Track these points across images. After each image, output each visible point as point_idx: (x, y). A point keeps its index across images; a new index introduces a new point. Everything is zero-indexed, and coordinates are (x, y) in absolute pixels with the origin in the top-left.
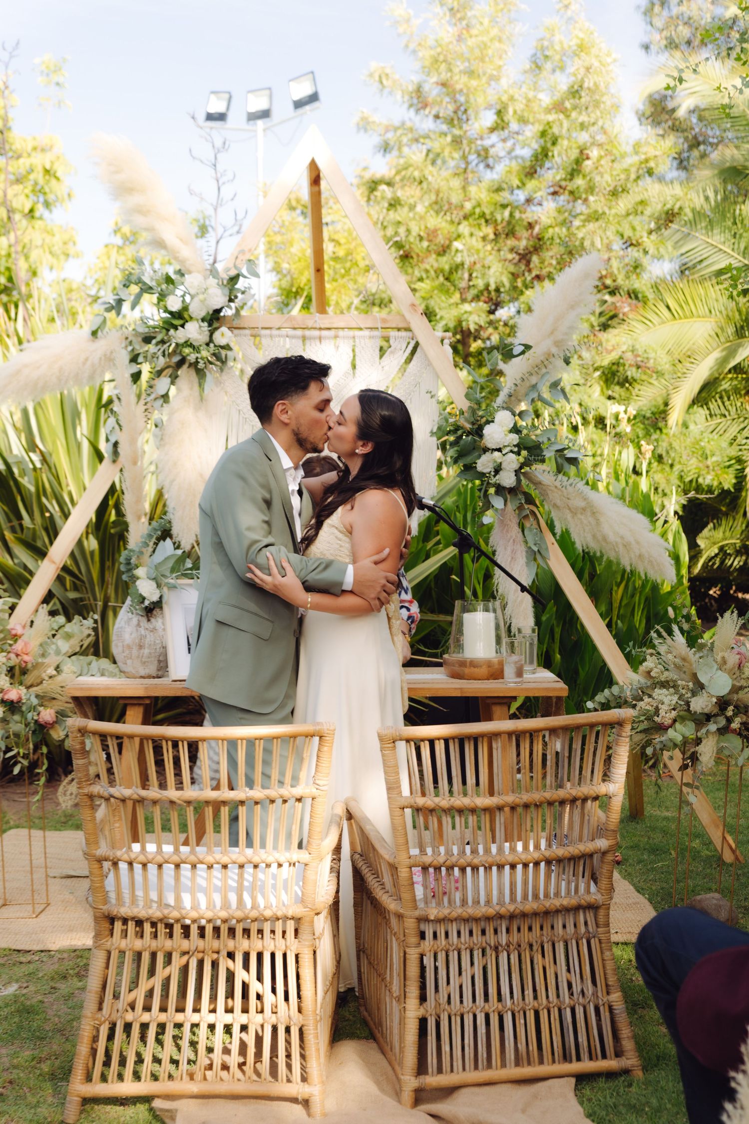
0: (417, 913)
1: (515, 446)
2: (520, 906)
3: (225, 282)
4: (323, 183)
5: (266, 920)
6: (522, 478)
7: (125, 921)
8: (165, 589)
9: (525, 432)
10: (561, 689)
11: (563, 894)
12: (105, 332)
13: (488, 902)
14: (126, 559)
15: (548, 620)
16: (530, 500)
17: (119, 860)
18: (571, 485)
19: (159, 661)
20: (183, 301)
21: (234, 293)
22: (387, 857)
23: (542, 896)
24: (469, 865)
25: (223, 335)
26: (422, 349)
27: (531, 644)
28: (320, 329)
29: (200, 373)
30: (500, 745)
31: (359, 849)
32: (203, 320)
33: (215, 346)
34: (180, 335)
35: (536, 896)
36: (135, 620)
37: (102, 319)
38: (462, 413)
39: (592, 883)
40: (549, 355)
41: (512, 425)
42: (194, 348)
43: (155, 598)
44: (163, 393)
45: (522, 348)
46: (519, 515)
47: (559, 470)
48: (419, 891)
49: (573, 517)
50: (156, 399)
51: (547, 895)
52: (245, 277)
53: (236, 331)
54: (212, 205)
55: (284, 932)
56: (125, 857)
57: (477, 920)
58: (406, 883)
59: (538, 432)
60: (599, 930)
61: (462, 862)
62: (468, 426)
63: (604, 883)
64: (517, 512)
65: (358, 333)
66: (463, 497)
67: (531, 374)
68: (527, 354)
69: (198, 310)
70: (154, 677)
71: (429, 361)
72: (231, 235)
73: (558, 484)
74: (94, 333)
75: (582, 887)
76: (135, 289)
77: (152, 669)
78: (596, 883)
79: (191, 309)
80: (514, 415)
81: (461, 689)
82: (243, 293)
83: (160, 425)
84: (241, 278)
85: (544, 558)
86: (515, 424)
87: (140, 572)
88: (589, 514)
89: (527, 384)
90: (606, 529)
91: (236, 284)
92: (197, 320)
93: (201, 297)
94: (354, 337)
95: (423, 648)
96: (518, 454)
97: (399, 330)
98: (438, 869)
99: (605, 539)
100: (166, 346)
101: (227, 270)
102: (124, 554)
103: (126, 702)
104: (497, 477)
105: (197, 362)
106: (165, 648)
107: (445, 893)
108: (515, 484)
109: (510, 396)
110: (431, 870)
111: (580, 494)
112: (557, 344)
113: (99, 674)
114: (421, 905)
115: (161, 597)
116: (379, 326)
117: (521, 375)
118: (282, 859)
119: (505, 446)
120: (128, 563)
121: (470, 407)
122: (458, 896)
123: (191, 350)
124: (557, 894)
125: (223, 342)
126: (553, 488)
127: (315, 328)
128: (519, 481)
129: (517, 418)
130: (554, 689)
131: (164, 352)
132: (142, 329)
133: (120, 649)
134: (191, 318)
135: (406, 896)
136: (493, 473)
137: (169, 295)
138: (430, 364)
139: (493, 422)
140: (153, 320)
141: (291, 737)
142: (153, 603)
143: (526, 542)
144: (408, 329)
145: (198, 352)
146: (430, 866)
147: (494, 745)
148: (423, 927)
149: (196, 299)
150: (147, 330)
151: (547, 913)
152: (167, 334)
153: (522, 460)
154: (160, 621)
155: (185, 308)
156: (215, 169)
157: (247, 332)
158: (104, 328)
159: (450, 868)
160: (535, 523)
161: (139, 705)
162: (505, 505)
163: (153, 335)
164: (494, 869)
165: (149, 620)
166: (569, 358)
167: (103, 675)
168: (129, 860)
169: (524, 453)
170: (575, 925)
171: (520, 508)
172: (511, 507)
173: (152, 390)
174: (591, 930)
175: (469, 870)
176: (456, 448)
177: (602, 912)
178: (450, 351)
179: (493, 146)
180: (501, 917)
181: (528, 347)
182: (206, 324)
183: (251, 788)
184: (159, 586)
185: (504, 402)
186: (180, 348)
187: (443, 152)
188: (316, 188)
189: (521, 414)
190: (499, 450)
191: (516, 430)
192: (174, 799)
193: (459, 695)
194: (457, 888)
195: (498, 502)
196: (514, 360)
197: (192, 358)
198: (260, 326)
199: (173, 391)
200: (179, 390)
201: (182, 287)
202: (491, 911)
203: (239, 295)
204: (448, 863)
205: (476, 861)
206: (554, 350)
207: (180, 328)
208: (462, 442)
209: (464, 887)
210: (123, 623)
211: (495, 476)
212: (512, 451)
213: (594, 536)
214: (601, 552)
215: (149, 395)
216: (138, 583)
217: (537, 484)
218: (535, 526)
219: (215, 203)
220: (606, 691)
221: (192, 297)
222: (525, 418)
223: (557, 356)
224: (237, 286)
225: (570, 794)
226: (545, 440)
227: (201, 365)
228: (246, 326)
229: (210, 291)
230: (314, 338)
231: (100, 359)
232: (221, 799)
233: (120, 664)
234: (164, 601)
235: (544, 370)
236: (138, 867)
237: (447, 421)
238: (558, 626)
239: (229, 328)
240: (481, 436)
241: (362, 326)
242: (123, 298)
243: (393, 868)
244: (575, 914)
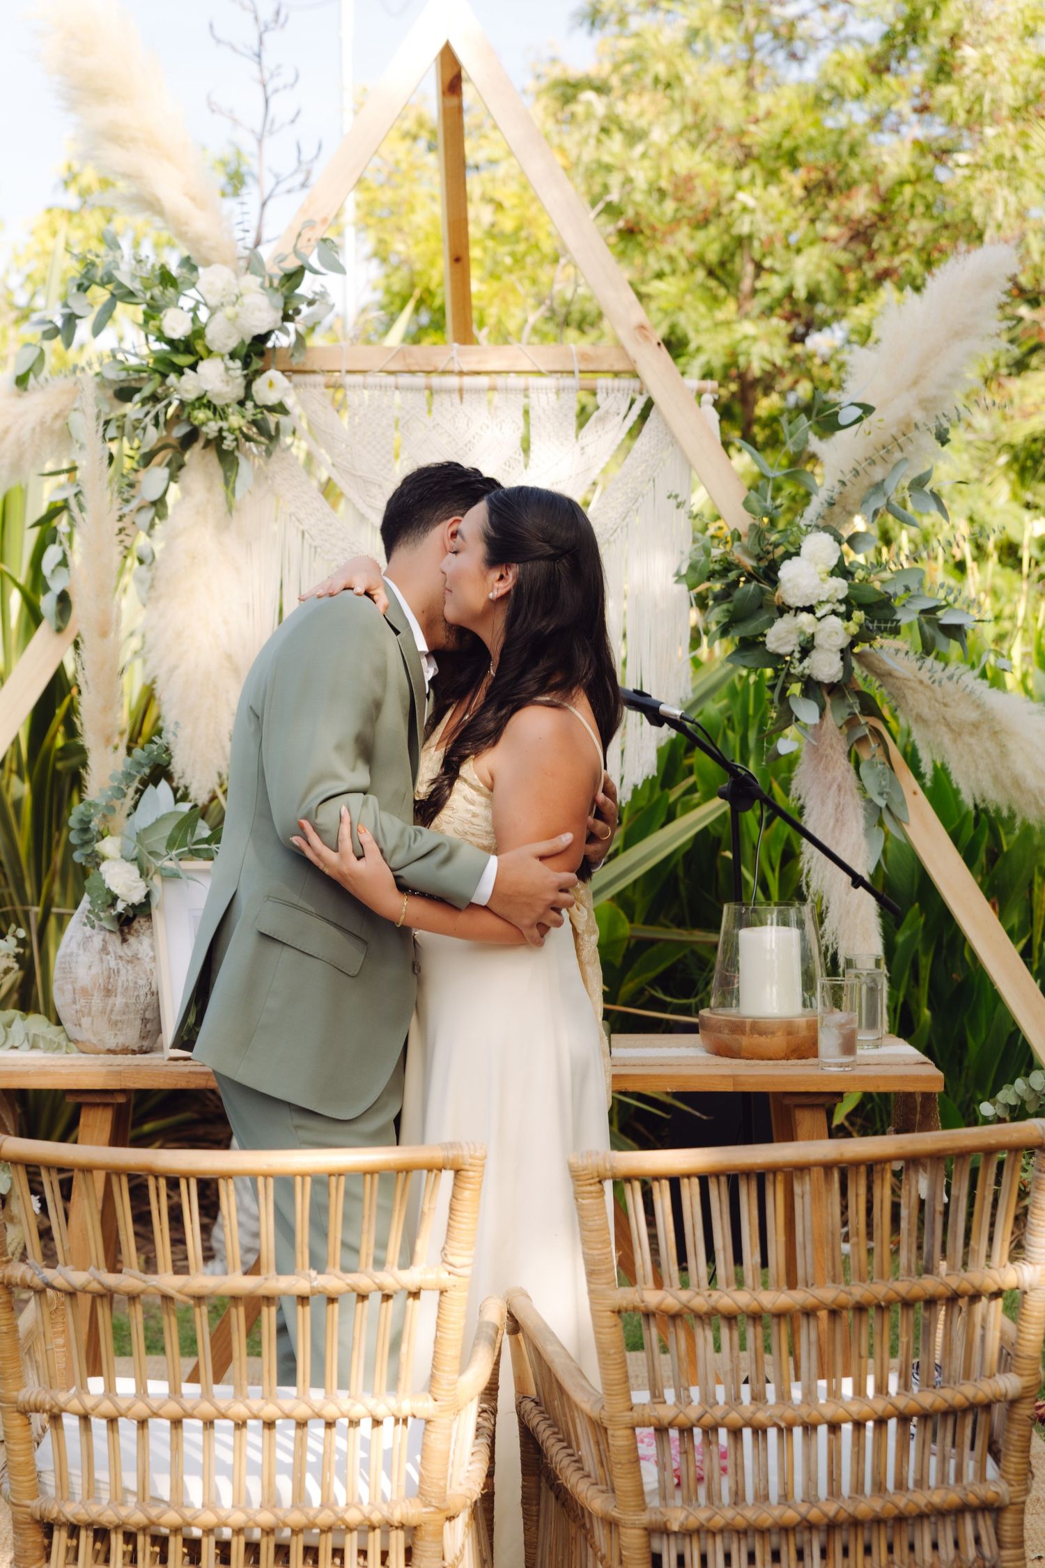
0: (645, 1518)
1: (840, 602)
2: (847, 1505)
3: (276, 282)
4: (466, 88)
5: (350, 1529)
6: (855, 664)
7: (74, 1530)
8: (157, 880)
9: (860, 574)
10: (929, 1079)
11: (932, 1481)
12: (41, 378)
13: (785, 1497)
14: (81, 821)
15: (910, 941)
16: (869, 707)
17: (62, 1410)
18: (950, 678)
19: (145, 1021)
20: (195, 319)
21: (294, 303)
22: (586, 1407)
23: (890, 1485)
24: (747, 1424)
25: (271, 384)
26: (659, 413)
27: (872, 991)
28: (461, 373)
29: (228, 460)
30: (807, 1187)
31: (532, 1392)
32: (233, 356)
33: (256, 406)
34: (187, 386)
35: (879, 1486)
36: (98, 939)
37: (37, 352)
38: (737, 537)
39: (990, 1461)
40: (908, 425)
41: (834, 562)
42: (215, 410)
43: (137, 897)
44: (155, 495)
45: (858, 412)
46: (849, 736)
47: (928, 648)
48: (650, 1475)
49: (955, 741)
50: (140, 509)
51: (900, 1485)
52: (316, 272)
53: (297, 378)
54: (253, 131)
55: (385, 1555)
56: (75, 1405)
57: (763, 1532)
58: (624, 1458)
59: (886, 575)
60: (1006, 1553)
61: (734, 1417)
62: (749, 563)
63: (1013, 1460)
64: (845, 729)
65: (534, 381)
66: (739, 700)
67: (873, 462)
68: (865, 422)
69: (222, 336)
70: (134, 1052)
71: (673, 437)
72: (289, 191)
73: (924, 676)
74: (21, 381)
75: (970, 1467)
76: (100, 295)
77: (130, 1036)
78: (997, 1460)
79: (210, 333)
80: (839, 541)
81: (734, 1077)
82: (311, 303)
83: (148, 561)
84: (307, 274)
85: (897, 820)
86: (841, 559)
87: (108, 846)
88: (986, 735)
89: (865, 481)
90: (1020, 764)
91: (298, 286)
92: (222, 357)
93: (229, 311)
94: (526, 389)
95: (660, 995)
96: (847, 617)
97: (616, 374)
98: (686, 1431)
99: (1017, 783)
100: (160, 406)
101: (281, 259)
102: (77, 810)
103: (80, 1099)
104: (806, 662)
105: (220, 438)
106: (155, 994)
107: (700, 1479)
108: (840, 675)
109: (831, 504)
110: (674, 1433)
111: (969, 694)
112: (926, 404)
113: (26, 1046)
114: (654, 1502)
115: (148, 896)
116: (576, 367)
117: (853, 464)
118: (380, 1412)
119: (821, 603)
120: (85, 829)
121: (753, 526)
122: (725, 1486)
123: (210, 414)
124: (921, 1482)
125: (271, 398)
126: (916, 685)
127: (451, 372)
128: (848, 670)
129: (845, 547)
130: (917, 1079)
131: (157, 417)
132: (113, 374)
133: (69, 997)
134: (210, 352)
135: (623, 1483)
136: (797, 655)
137: (166, 307)
138: (674, 441)
139: (797, 554)
140: (136, 355)
141: (399, 1171)
142: (133, 906)
143: (863, 789)
144: (635, 375)
145: (224, 417)
146: (671, 1425)
147: (797, 1189)
148: (657, 1545)
149: (219, 316)
150: (123, 375)
151: (901, 1520)
152: (163, 383)
153: (853, 628)
154: (146, 941)
155: (198, 333)
156: (260, 64)
157: (320, 379)
158: (41, 369)
159: (710, 1431)
160: (879, 753)
161: (106, 1105)
162: (821, 716)
163: (134, 384)
164: (798, 1431)
165: (124, 940)
166: (947, 431)
167: (34, 1046)
168: (82, 1411)
169: (859, 615)
170: (956, 1544)
171: (851, 723)
172: (833, 720)
173: (133, 492)
174: (987, 1553)
175: (747, 1433)
176: (725, 606)
177: (1009, 1519)
178: (715, 416)
179: (803, 17)
180: (810, 1526)
181: (867, 409)
182: (238, 364)
183: (321, 1272)
184: (144, 873)
185: (820, 516)
186: (188, 410)
187: (705, 26)
188: (453, 101)
189: (853, 541)
190: (810, 609)
191: (842, 570)
192: (172, 1292)
193: (730, 1089)
194: (724, 1470)
195: (807, 712)
196: (839, 434)
197: (211, 429)
198: (344, 368)
199: (174, 491)
200: (185, 491)
201: (192, 292)
202: (791, 1516)
203: (304, 308)
204: (707, 1420)
205: (762, 1416)
206: (918, 416)
207: (187, 371)
208: (737, 594)
209: (739, 1467)
210: (74, 945)
211: (801, 661)
212: (834, 612)
213: (996, 778)
214: (1010, 809)
215: (127, 501)
216: (104, 867)
217: (884, 676)
218: (880, 757)
219: (258, 129)
220: (1019, 1082)
221: (213, 311)
222: (861, 546)
223: (923, 428)
224: (298, 291)
225: (946, 1285)
226: (900, 590)
227: (228, 444)
228: (316, 368)
229: (247, 300)
230: (448, 391)
231: (34, 429)
232: (262, 1291)
233: (67, 1025)
234: (153, 904)
235: (898, 455)
236: (98, 1425)
237: (707, 552)
238: (926, 953)
239: (283, 372)
240: (774, 582)
241: (543, 369)
242: (78, 312)
243: (599, 1428)
244: (956, 1522)
